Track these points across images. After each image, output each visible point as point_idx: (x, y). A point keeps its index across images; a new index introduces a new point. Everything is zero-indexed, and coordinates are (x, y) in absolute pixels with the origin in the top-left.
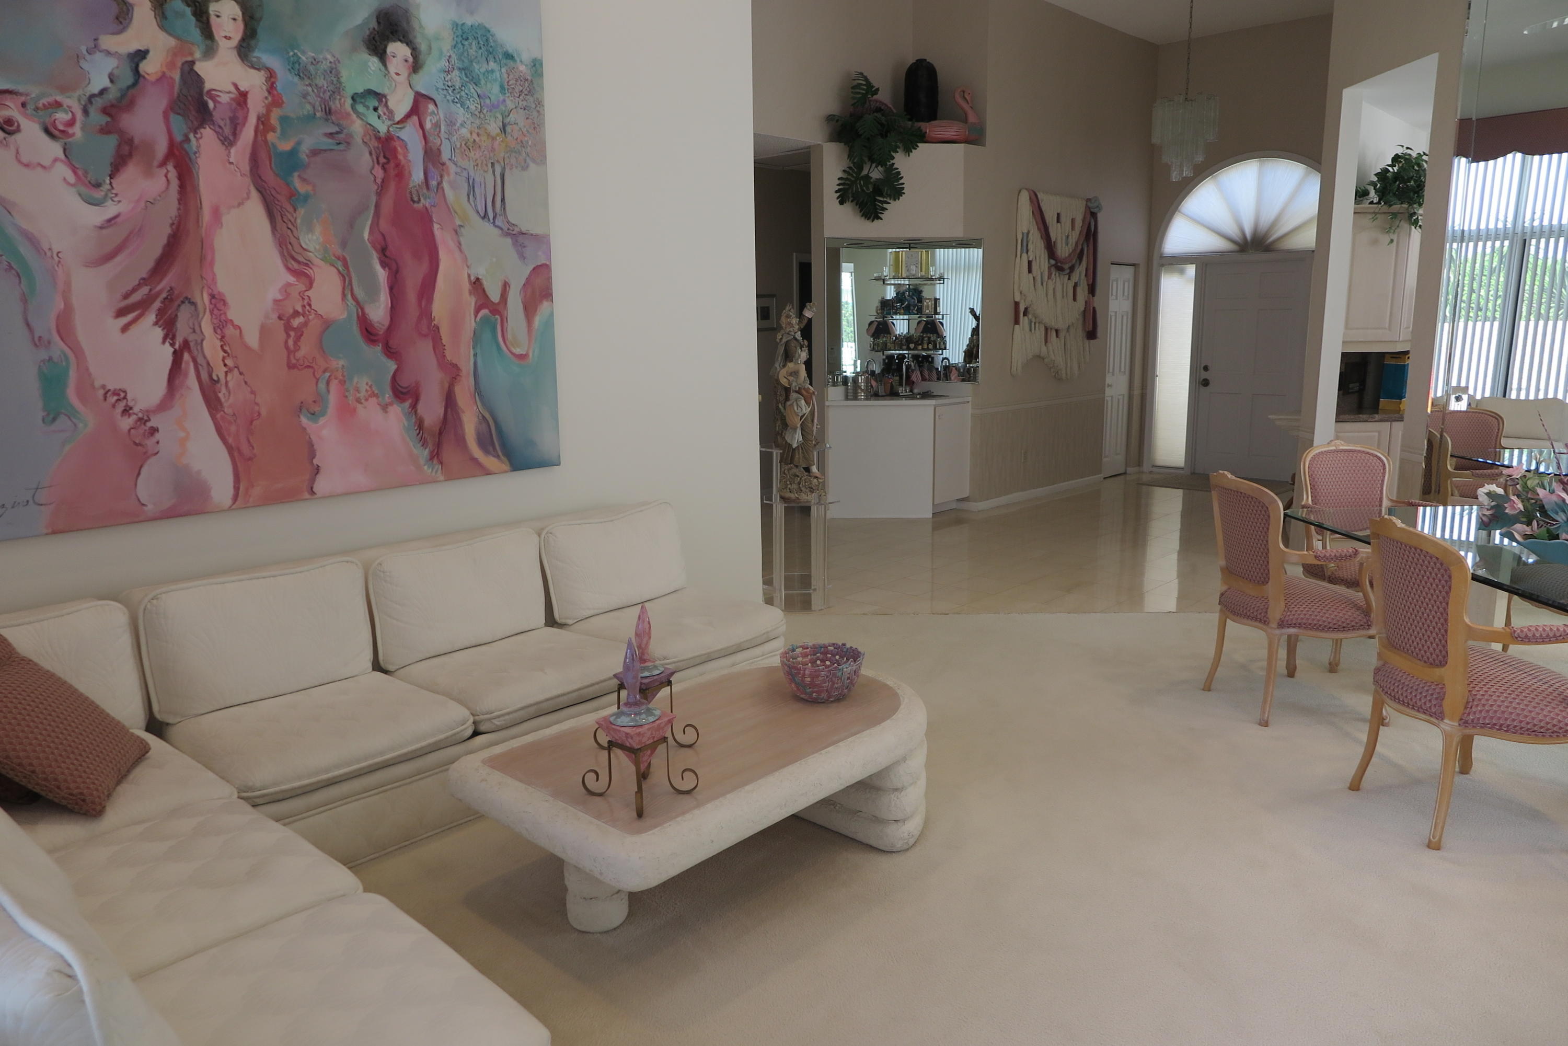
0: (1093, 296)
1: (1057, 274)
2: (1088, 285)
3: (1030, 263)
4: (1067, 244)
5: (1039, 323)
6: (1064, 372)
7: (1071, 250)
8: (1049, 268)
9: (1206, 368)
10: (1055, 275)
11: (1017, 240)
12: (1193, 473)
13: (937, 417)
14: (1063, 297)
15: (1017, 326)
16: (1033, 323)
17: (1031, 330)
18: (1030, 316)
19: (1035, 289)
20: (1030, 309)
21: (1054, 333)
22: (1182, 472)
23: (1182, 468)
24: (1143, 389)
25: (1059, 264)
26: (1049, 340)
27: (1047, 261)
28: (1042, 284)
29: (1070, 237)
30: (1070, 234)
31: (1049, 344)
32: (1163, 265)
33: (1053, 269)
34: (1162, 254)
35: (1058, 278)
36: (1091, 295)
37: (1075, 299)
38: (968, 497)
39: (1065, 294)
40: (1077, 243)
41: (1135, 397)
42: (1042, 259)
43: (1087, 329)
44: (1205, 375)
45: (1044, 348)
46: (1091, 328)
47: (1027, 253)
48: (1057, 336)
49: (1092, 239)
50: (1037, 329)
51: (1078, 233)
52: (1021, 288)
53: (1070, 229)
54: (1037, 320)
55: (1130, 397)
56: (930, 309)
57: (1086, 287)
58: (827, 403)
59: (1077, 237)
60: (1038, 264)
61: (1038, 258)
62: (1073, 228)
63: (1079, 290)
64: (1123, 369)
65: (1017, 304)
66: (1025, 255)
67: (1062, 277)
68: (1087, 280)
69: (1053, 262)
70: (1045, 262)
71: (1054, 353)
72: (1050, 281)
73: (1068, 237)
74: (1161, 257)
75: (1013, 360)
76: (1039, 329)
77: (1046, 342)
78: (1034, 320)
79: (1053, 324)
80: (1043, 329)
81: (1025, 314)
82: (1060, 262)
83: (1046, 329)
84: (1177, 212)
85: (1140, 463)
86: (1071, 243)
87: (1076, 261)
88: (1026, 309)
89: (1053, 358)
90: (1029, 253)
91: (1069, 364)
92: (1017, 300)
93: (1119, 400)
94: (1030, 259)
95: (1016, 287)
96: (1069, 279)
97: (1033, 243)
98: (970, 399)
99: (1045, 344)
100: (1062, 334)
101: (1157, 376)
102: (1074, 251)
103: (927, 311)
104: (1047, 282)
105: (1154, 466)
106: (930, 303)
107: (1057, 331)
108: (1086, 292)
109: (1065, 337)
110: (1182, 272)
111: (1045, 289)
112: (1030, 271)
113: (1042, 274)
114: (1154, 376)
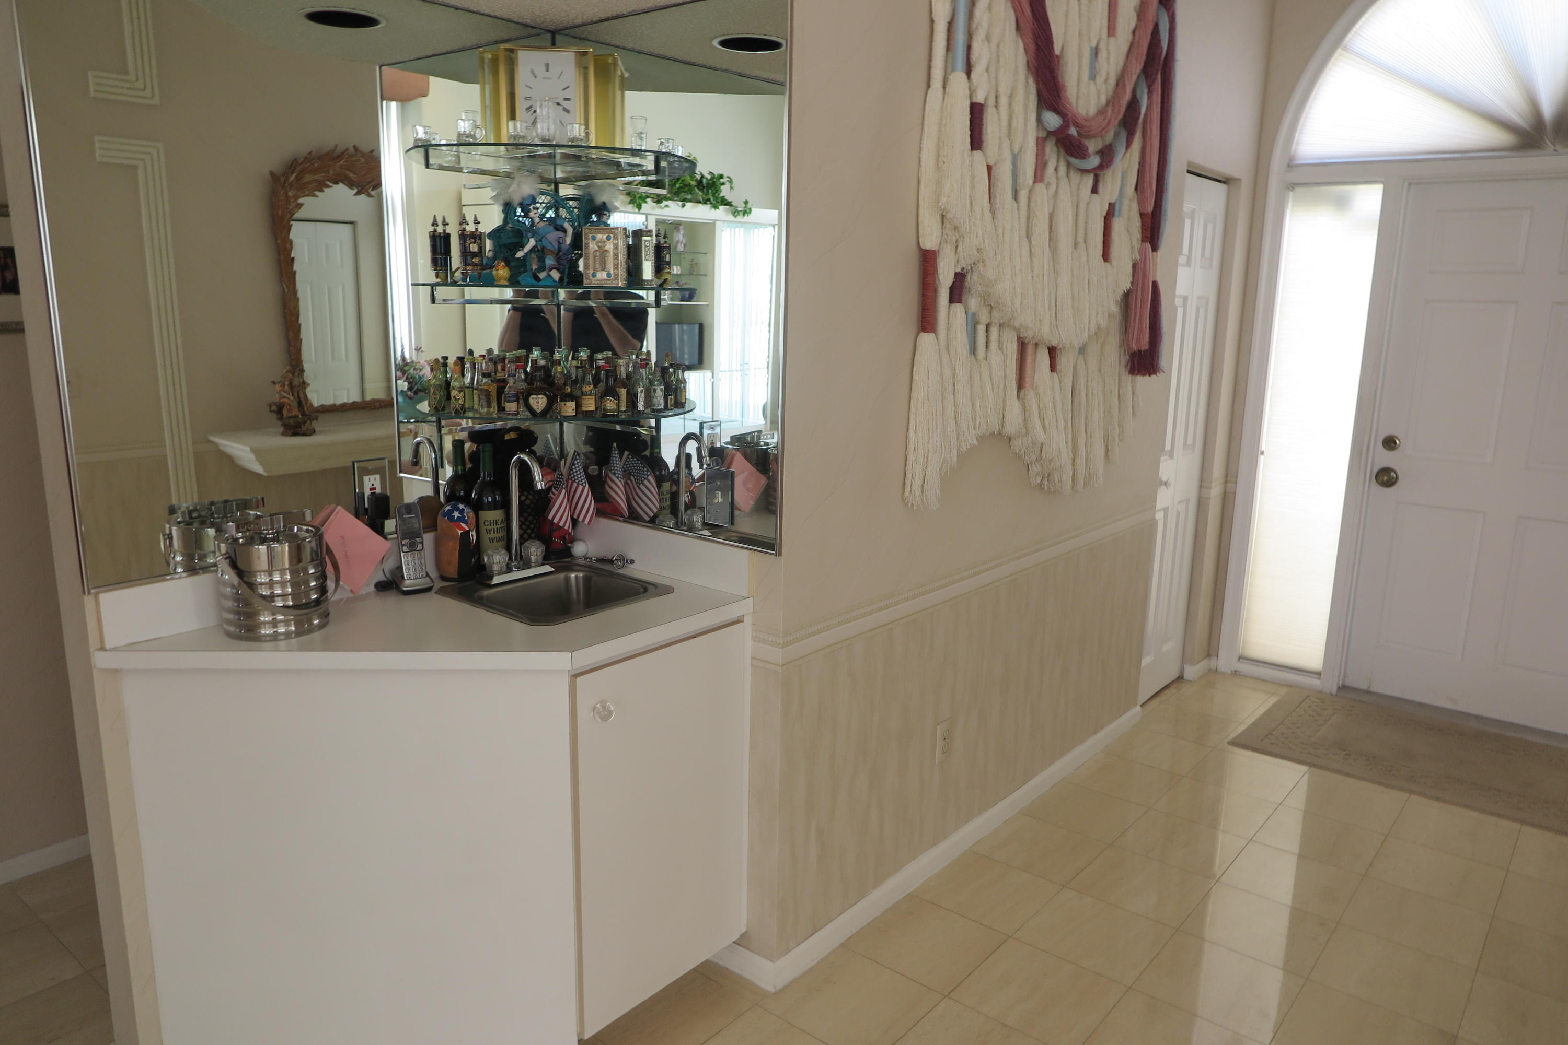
0: (1155, 248)
1: (1063, 169)
2: (1142, 215)
3: (976, 112)
4: (1093, 77)
5: (1001, 326)
6: (1067, 477)
7: (1103, 100)
8: (1040, 143)
9: (1390, 443)
10: (1056, 169)
11: (932, 21)
12: (1343, 688)
13: (584, 714)
14: (1076, 245)
15: (926, 339)
16: (981, 329)
17: (973, 350)
18: (973, 303)
19: (993, 212)
20: (972, 280)
21: (1043, 358)
22: (1315, 682)
23: (1318, 674)
24: (1226, 482)
25: (1073, 131)
26: (1028, 379)
27: (1033, 116)
28: (1016, 197)
29: (1103, 54)
30: (1102, 46)
31: (1030, 394)
32: (1292, 186)
33: (1051, 149)
34: (1291, 159)
35: (1064, 182)
36: (1148, 246)
37: (1106, 256)
38: (746, 932)
39: (1081, 239)
40: (1120, 82)
41: (1212, 502)
42: (1018, 109)
43: (1135, 347)
44: (1385, 459)
45: (1014, 408)
46: (1145, 345)
47: (968, 72)
48: (1053, 368)
49: (1159, 77)
50: (993, 345)
51: (1125, 47)
52: (944, 200)
53: (1105, 30)
54: (996, 314)
55: (1201, 503)
56: (610, 266)
57: (1137, 223)
58: (100, 660)
59: (1121, 63)
60: (1004, 123)
61: (1004, 101)
62: (1111, 30)
63: (1118, 225)
64: (1190, 441)
65: (928, 260)
66: (959, 77)
67: (1076, 177)
68: (1141, 203)
69: (1052, 120)
70: (1026, 119)
71: (1042, 420)
72: (1040, 187)
73: (1096, 52)
74: (1291, 165)
75: (911, 458)
76: (1000, 347)
77: (1020, 385)
78: (984, 318)
79: (1046, 329)
80: (1012, 348)
81: (957, 293)
82: (1076, 124)
83: (1022, 345)
84: (1339, 50)
85: (1211, 650)
86: (1104, 75)
87: (1116, 135)
88: (960, 278)
89: (1041, 437)
90: (974, 75)
91: (1082, 451)
92: (929, 243)
93: (1178, 513)
94: (979, 98)
95: (926, 192)
96: (1095, 190)
97: (988, 39)
98: (744, 608)
99: (1018, 396)
100: (1065, 361)
101: (1262, 453)
102: (1113, 101)
103: (601, 275)
104: (1030, 191)
105: (1241, 658)
106: (609, 246)
107: (1052, 351)
108: (1137, 235)
109: (1075, 368)
110: (1342, 203)
111: (1024, 213)
112: (976, 142)
113: (1015, 158)
114: (1256, 452)
